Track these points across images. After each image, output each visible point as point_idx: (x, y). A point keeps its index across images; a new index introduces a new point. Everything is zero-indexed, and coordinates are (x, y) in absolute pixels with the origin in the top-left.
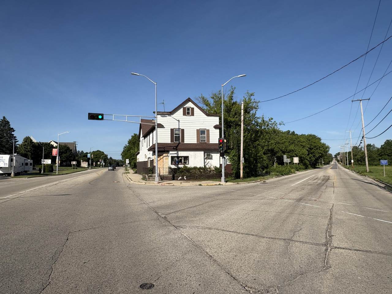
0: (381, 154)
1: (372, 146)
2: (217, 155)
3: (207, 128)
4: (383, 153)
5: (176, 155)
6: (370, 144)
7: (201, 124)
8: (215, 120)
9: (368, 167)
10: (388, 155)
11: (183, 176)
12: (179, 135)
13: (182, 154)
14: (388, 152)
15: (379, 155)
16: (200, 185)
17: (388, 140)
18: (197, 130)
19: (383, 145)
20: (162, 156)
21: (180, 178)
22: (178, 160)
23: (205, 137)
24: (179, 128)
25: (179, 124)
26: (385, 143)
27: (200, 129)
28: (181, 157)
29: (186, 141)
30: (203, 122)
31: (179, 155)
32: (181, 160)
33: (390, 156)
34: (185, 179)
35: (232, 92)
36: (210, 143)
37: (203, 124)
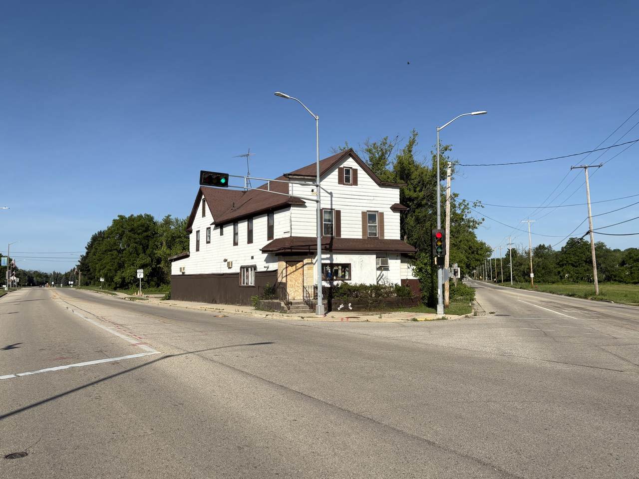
0: (561, 263)
1: (546, 249)
2: (396, 262)
3: (380, 210)
4: (565, 262)
5: (328, 262)
6: (544, 245)
7: (369, 201)
8: (393, 195)
9: (597, 286)
10: (573, 266)
11: (346, 304)
12: (333, 222)
13: (339, 259)
14: (573, 259)
15: (558, 264)
16: (415, 320)
17: (572, 239)
18: (363, 213)
19: (565, 247)
20: (301, 263)
21: (341, 306)
22: (331, 271)
23: (376, 226)
24: (332, 209)
25: (331, 201)
26: (567, 243)
27: (368, 211)
28: (338, 265)
29: (344, 235)
30: (372, 198)
31: (334, 262)
32: (337, 271)
33: (577, 267)
34: (351, 308)
35: (412, 143)
36: (385, 238)
37: (374, 202)
